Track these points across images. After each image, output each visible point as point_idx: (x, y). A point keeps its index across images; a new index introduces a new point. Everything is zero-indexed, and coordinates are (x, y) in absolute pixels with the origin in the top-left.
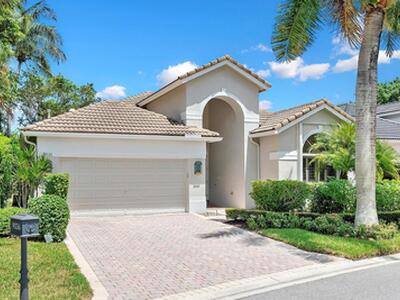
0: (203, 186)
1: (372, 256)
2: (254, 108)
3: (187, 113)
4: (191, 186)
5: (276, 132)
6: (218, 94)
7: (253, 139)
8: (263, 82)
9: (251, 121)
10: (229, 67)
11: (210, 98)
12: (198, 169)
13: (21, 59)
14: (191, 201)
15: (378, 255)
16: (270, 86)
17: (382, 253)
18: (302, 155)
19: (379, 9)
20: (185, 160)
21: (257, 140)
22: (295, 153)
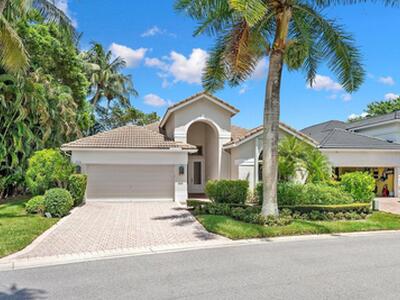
0: (185, 184)
1: (253, 237)
2: (227, 128)
3: (175, 132)
4: (176, 184)
5: (234, 145)
6: (199, 119)
7: (226, 150)
8: (233, 108)
9: (224, 137)
10: (206, 99)
11: (192, 122)
12: (181, 171)
13: (110, 98)
14: (176, 193)
15: (258, 237)
16: (238, 111)
17: (262, 236)
18: (258, 161)
19: (278, 51)
20: (173, 166)
21: (228, 151)
22: (253, 160)
